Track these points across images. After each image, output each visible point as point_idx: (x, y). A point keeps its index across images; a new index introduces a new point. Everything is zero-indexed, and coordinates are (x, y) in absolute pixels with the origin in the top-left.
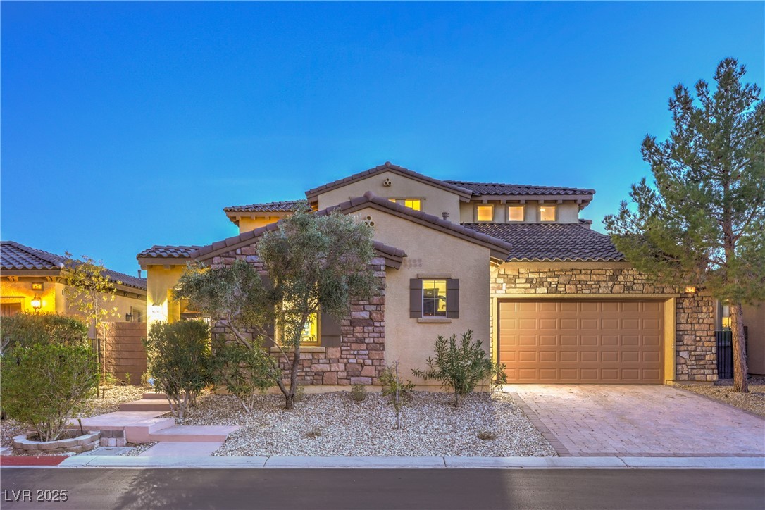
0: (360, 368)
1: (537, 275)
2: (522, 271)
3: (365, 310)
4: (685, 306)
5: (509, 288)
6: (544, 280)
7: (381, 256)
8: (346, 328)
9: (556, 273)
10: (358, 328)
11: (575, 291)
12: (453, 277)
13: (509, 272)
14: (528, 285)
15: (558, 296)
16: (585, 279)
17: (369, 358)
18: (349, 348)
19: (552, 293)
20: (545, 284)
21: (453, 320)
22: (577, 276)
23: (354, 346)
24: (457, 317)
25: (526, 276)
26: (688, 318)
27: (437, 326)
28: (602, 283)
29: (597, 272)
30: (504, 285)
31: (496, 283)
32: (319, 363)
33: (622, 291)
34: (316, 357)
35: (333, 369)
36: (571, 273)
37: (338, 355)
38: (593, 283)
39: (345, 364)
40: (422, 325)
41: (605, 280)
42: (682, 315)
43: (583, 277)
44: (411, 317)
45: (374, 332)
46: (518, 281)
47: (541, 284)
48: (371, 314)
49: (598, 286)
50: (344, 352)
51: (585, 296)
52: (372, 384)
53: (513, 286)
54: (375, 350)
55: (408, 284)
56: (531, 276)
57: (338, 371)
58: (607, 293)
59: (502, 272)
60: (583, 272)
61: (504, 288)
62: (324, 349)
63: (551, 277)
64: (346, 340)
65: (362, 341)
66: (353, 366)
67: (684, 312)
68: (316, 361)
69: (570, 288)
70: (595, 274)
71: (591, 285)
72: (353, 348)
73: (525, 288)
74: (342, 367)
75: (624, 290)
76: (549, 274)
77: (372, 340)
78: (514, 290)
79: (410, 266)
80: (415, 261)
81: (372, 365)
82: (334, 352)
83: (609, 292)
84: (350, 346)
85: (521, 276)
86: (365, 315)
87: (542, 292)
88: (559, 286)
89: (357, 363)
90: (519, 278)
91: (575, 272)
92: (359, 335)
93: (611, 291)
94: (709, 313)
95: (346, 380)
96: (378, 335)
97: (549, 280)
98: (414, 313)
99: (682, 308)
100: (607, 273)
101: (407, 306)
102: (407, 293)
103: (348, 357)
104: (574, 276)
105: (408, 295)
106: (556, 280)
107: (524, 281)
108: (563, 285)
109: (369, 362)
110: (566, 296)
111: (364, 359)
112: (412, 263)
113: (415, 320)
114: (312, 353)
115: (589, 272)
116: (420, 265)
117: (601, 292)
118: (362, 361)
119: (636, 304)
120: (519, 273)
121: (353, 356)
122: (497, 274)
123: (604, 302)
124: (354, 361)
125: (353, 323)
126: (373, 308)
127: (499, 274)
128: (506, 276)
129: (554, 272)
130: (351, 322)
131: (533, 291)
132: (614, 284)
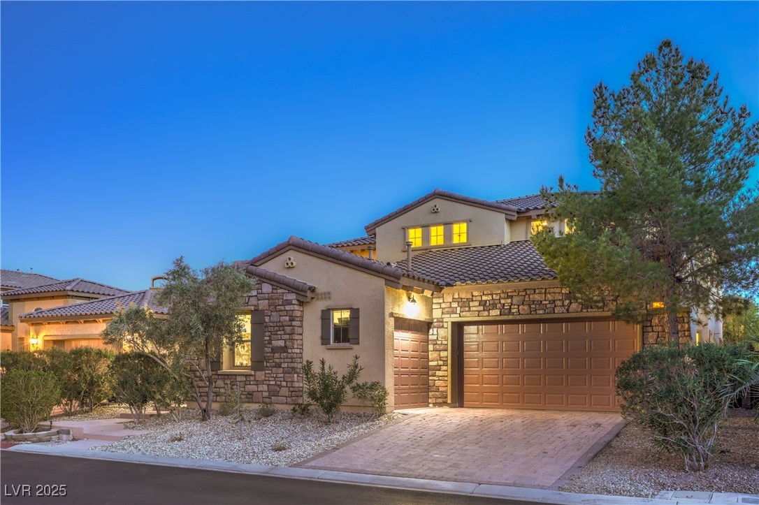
0: (278, 389)
1: (490, 297)
2: (475, 293)
3: (281, 339)
4: (653, 324)
5: (463, 312)
6: (497, 302)
7: (293, 292)
8: (269, 355)
9: (509, 294)
10: (276, 354)
11: (529, 312)
12: (355, 307)
13: (463, 296)
14: (481, 308)
15: (510, 317)
16: (539, 299)
17: (284, 381)
18: (270, 372)
19: (505, 315)
20: (499, 305)
21: (355, 347)
22: (531, 296)
23: (274, 370)
24: (358, 344)
25: (479, 298)
26: (658, 337)
27: (342, 351)
28: (558, 302)
29: (552, 290)
30: (459, 309)
31: (451, 307)
32: (250, 384)
33: (579, 310)
34: (248, 379)
35: (259, 390)
36: (524, 293)
37: (263, 378)
38: (548, 302)
39: (268, 385)
40: (330, 351)
41: (561, 298)
42: (651, 334)
43: (537, 297)
44: (322, 344)
45: (287, 358)
46: (471, 304)
47: (494, 307)
48: (285, 342)
49: (553, 305)
50: (267, 375)
51: (538, 317)
52: (286, 403)
53: (467, 309)
54: (289, 373)
55: (320, 314)
56: (484, 298)
57: (262, 391)
58: (563, 313)
59: (456, 296)
60: (537, 291)
61: (458, 312)
62: (253, 373)
63: (504, 299)
64: (268, 365)
65: (278, 366)
66: (273, 386)
67: (653, 331)
68: (248, 383)
69: (523, 309)
70: (550, 293)
71: (546, 305)
72: (273, 372)
73: (479, 311)
74: (265, 388)
75: (582, 308)
76: (502, 295)
77: (286, 365)
78: (468, 314)
79: (322, 299)
80: (325, 294)
81: (287, 386)
82: (260, 375)
83: (565, 311)
84: (271, 370)
85: (474, 299)
86: (281, 343)
87: (495, 313)
88: (512, 307)
89: (276, 384)
90: (472, 301)
91: (528, 292)
92: (277, 360)
93: (568, 310)
94: (684, 331)
95: (268, 399)
96: (290, 360)
97: (503, 301)
98: (325, 340)
99: (651, 326)
100: (563, 292)
101: (320, 335)
102: (319, 322)
103: (270, 379)
104: (527, 296)
105: (320, 325)
106: (509, 301)
107: (477, 304)
108: (516, 307)
109: (284, 384)
110: (518, 317)
111: (281, 381)
112: (323, 296)
113: (324, 346)
114: (246, 376)
115: (543, 291)
116: (329, 298)
117: (556, 311)
118: (279, 383)
119: (583, 323)
120: (473, 296)
121: (273, 379)
122: (451, 298)
123: (548, 323)
124: (273, 383)
125: (274, 350)
126: (287, 337)
127: (453, 298)
128: (460, 300)
129: (508, 293)
130: (272, 350)
131: (486, 313)
132: (571, 303)
